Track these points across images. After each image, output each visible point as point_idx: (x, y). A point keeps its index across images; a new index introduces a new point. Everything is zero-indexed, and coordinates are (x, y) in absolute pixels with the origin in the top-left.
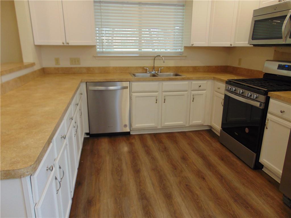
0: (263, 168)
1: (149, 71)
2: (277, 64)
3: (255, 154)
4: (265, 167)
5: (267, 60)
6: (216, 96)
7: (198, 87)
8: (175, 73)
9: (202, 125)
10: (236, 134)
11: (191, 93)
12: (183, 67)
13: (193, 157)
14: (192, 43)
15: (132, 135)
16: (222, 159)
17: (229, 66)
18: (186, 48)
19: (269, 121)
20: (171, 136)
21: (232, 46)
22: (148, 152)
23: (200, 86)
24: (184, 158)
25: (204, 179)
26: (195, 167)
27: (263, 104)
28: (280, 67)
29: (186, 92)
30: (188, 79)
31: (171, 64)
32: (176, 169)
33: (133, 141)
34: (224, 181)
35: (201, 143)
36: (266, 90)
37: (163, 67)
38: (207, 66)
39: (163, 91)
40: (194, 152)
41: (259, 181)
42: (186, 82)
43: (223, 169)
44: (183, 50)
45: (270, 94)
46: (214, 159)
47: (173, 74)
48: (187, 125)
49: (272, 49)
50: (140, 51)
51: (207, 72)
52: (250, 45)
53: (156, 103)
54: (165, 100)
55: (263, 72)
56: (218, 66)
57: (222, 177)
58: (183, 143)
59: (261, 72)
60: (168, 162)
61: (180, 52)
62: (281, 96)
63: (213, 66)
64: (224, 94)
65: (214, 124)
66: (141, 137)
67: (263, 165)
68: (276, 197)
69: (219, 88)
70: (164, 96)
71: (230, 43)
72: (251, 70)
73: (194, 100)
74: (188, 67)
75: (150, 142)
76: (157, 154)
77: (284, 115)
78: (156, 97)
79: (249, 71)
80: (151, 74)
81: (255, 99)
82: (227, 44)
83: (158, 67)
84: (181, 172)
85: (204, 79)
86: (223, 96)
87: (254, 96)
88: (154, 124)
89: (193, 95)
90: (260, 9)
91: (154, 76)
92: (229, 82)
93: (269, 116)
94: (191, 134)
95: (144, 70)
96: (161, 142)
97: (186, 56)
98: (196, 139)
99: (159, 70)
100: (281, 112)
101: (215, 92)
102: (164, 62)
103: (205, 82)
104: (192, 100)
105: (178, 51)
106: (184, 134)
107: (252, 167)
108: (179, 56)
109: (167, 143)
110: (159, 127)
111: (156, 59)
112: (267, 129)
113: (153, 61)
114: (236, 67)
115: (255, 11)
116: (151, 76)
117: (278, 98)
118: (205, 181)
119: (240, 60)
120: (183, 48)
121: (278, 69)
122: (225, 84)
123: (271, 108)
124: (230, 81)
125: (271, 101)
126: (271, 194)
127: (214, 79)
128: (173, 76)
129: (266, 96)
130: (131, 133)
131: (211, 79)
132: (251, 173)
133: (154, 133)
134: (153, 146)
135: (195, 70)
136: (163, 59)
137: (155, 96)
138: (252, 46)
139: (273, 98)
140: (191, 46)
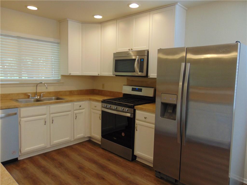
0: (136, 158)
1: (31, 97)
2: (131, 87)
3: (131, 150)
4: (138, 157)
5: (124, 85)
6: (93, 112)
7: (79, 107)
8: (56, 97)
9: (84, 138)
10: (115, 138)
11: (74, 112)
12: (61, 91)
13: (88, 165)
14: (69, 73)
15: (20, 160)
16: (109, 160)
17: (95, 89)
18: (63, 76)
19: (138, 125)
20: (61, 152)
21: (100, 75)
22: (46, 172)
23: (80, 106)
24: (81, 168)
25: (104, 179)
26: (93, 172)
27: (132, 114)
28: (133, 90)
29: (70, 112)
30: (71, 101)
31: (51, 89)
32: (78, 179)
33: (25, 166)
34: (117, 176)
35: (88, 152)
36: (133, 105)
37: (44, 92)
38: (80, 90)
39: (51, 113)
40: (86, 160)
41: (138, 168)
42: (69, 104)
43: (113, 167)
44: (60, 78)
45: (136, 107)
46: (103, 161)
47: (55, 98)
48: (73, 140)
49: (126, 78)
50: (20, 79)
51: (81, 94)
52: (113, 75)
53: (45, 124)
54: (53, 121)
55: (123, 93)
56: (88, 90)
57: (115, 173)
58: (74, 155)
59: (121, 93)
60: (69, 175)
61: (58, 80)
62: (143, 108)
63: (83, 90)
64: (101, 110)
65: (94, 135)
66: (31, 159)
67: (136, 156)
68: (151, 175)
69: (95, 107)
70: (52, 118)
71: (97, 73)
72: (113, 92)
73: (77, 118)
74: (65, 91)
75: (43, 162)
76: (55, 171)
77: (147, 120)
78: (45, 119)
79: (111, 92)
80: (35, 99)
81: (127, 112)
82: (95, 74)
83: (40, 93)
84: (84, 179)
85: (82, 100)
86: (100, 112)
87: (125, 110)
88: (43, 145)
89: (76, 114)
90: (117, 53)
91: (38, 100)
92: (103, 102)
93: (137, 122)
94: (77, 146)
95: (27, 96)
96: (53, 160)
97: (63, 83)
98: (83, 150)
99: (41, 95)
100: (145, 118)
101: (92, 110)
102: (47, 88)
103: (83, 103)
104: (75, 118)
105: (55, 78)
106: (70, 148)
107: (131, 159)
108: (58, 83)
109: (60, 158)
110: (49, 146)
111: (38, 85)
112: (137, 130)
113: (35, 87)
114: (101, 90)
115: (114, 54)
116: (34, 102)
117: (141, 109)
118: (106, 180)
119: (103, 85)
120: (60, 76)
121: (132, 90)
122: (101, 103)
123: (137, 117)
124: (105, 101)
125: (137, 112)
126: (147, 173)
127: (90, 100)
128: (55, 100)
129: (133, 109)
130: (19, 159)
131: (88, 100)
132: (130, 164)
133: (43, 153)
134: (48, 164)
135: (71, 93)
136: (46, 86)
137: (43, 119)
138: (115, 76)
139: (138, 110)
140: (69, 75)
